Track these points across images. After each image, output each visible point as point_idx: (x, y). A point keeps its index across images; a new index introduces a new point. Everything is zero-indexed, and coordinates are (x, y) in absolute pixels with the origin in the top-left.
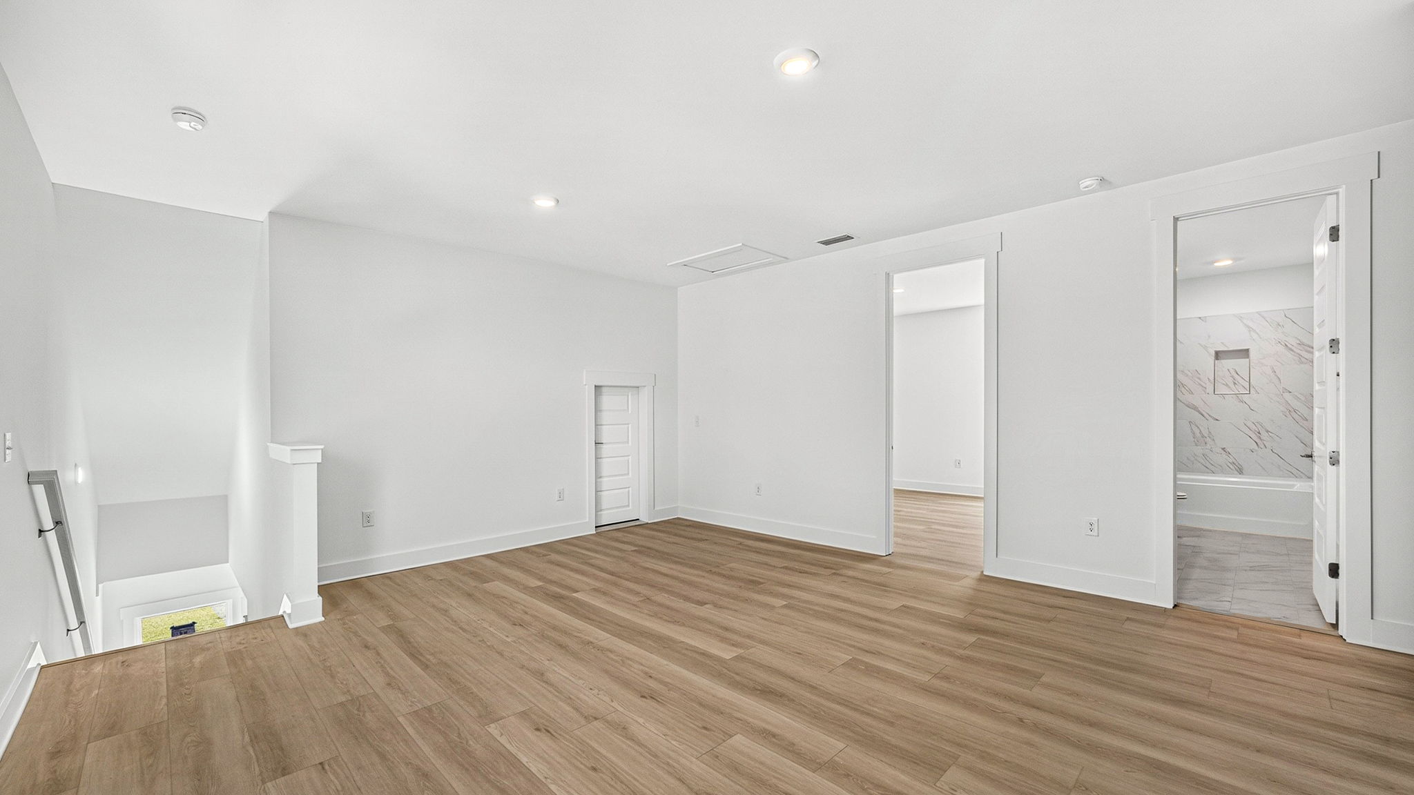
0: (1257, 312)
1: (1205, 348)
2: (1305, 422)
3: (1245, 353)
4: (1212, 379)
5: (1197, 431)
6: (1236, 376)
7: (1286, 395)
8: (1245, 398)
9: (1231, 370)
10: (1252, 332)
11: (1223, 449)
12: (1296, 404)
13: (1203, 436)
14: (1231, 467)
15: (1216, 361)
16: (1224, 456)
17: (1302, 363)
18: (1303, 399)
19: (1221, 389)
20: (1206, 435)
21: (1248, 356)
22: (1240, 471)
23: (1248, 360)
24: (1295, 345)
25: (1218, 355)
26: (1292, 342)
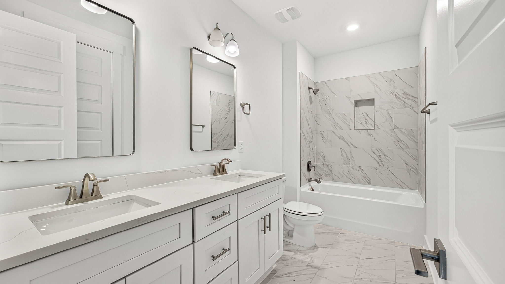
0: (379, 73)
1: (349, 98)
2: (408, 149)
3: (371, 102)
4: (353, 120)
5: (345, 155)
6: (367, 118)
7: (396, 130)
8: (372, 132)
9: (364, 113)
10: (375, 87)
11: (360, 167)
12: (402, 137)
13: (348, 158)
14: (364, 179)
15: (356, 107)
16: (360, 171)
17: (406, 107)
18: (407, 133)
19: (359, 127)
20: (350, 158)
21: (373, 104)
22: (369, 183)
23: (373, 106)
24: (401, 94)
25: (357, 103)
26: (399, 92)
